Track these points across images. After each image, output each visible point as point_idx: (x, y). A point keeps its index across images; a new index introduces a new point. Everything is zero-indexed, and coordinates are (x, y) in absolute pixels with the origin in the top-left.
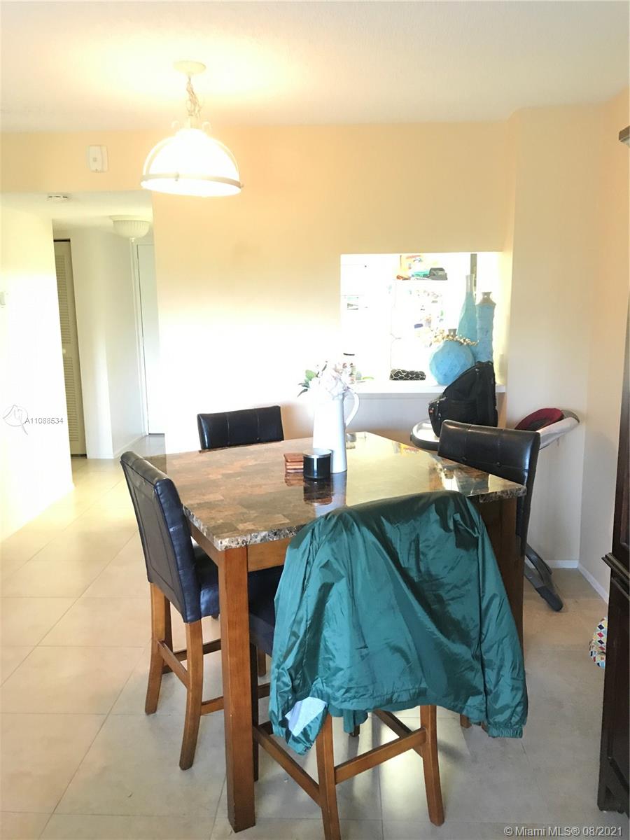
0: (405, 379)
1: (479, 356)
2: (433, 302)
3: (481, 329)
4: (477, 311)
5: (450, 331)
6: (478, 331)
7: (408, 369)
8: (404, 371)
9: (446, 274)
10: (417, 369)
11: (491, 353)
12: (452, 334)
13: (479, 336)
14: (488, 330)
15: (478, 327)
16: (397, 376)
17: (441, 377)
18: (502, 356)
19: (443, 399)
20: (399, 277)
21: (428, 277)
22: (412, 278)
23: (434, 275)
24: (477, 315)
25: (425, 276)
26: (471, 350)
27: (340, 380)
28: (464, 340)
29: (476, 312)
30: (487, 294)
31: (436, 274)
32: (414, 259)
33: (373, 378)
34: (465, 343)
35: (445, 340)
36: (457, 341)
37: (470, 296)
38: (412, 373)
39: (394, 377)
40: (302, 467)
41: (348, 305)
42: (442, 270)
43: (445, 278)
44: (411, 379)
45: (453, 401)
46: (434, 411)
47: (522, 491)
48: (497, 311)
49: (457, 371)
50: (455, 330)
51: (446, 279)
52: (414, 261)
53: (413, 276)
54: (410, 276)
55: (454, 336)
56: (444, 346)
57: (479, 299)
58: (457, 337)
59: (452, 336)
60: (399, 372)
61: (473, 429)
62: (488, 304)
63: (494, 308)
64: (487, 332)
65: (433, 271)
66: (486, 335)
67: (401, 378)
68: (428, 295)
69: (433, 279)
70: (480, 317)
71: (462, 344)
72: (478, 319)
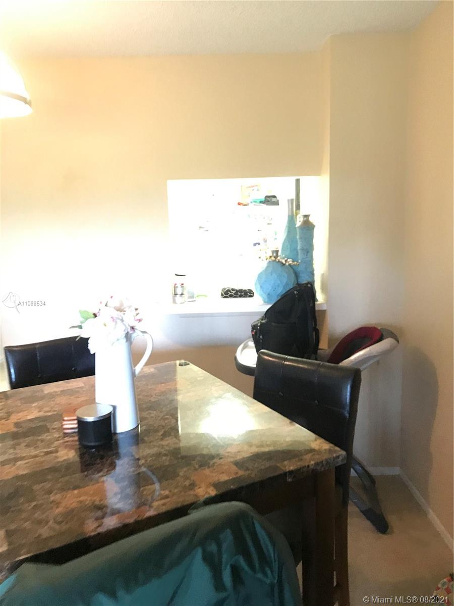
0: (235, 297)
1: (301, 275)
2: (268, 224)
3: (302, 249)
4: (298, 232)
5: (273, 252)
6: (299, 252)
7: (238, 287)
8: (233, 290)
9: (278, 201)
10: (245, 287)
11: (312, 274)
12: (275, 255)
13: (300, 257)
14: (308, 249)
15: (299, 248)
16: (228, 294)
17: (265, 296)
18: (323, 275)
19: (264, 321)
20: (239, 204)
21: (263, 203)
22: (250, 204)
23: (268, 201)
24: (298, 237)
25: (261, 202)
26: (293, 270)
27: (122, 320)
28: (286, 261)
29: (296, 234)
30: (306, 216)
31: (270, 200)
32: (252, 189)
33: (206, 296)
34: (287, 264)
35: (268, 260)
36: (279, 261)
37: (292, 219)
38: (241, 291)
39: (225, 295)
40: (76, 426)
41: (200, 227)
42: (274, 197)
43: (277, 203)
44: (241, 296)
45: (273, 324)
46: (256, 333)
47: (341, 458)
48: (316, 232)
49: (281, 291)
50: (277, 252)
51: (278, 205)
52: (253, 190)
53: (251, 202)
54: (249, 202)
55: (277, 256)
56: (267, 267)
57: (299, 222)
58: (279, 258)
59: (275, 257)
60: (228, 291)
61: (289, 361)
62: (308, 227)
63: (313, 229)
64: (308, 252)
65: (268, 199)
66: (307, 255)
67: (231, 296)
68: (264, 218)
69: (267, 205)
70: (301, 238)
71: (284, 265)
72: (299, 240)
